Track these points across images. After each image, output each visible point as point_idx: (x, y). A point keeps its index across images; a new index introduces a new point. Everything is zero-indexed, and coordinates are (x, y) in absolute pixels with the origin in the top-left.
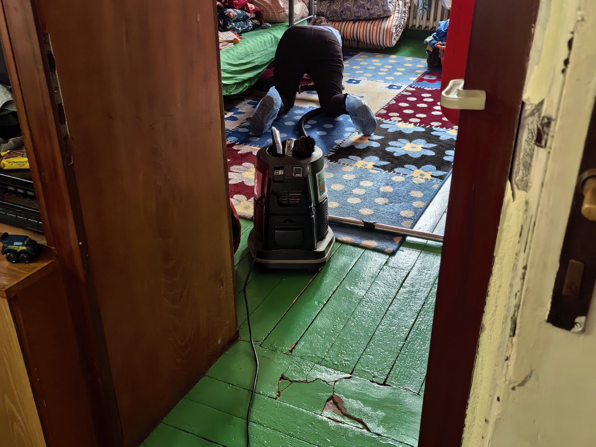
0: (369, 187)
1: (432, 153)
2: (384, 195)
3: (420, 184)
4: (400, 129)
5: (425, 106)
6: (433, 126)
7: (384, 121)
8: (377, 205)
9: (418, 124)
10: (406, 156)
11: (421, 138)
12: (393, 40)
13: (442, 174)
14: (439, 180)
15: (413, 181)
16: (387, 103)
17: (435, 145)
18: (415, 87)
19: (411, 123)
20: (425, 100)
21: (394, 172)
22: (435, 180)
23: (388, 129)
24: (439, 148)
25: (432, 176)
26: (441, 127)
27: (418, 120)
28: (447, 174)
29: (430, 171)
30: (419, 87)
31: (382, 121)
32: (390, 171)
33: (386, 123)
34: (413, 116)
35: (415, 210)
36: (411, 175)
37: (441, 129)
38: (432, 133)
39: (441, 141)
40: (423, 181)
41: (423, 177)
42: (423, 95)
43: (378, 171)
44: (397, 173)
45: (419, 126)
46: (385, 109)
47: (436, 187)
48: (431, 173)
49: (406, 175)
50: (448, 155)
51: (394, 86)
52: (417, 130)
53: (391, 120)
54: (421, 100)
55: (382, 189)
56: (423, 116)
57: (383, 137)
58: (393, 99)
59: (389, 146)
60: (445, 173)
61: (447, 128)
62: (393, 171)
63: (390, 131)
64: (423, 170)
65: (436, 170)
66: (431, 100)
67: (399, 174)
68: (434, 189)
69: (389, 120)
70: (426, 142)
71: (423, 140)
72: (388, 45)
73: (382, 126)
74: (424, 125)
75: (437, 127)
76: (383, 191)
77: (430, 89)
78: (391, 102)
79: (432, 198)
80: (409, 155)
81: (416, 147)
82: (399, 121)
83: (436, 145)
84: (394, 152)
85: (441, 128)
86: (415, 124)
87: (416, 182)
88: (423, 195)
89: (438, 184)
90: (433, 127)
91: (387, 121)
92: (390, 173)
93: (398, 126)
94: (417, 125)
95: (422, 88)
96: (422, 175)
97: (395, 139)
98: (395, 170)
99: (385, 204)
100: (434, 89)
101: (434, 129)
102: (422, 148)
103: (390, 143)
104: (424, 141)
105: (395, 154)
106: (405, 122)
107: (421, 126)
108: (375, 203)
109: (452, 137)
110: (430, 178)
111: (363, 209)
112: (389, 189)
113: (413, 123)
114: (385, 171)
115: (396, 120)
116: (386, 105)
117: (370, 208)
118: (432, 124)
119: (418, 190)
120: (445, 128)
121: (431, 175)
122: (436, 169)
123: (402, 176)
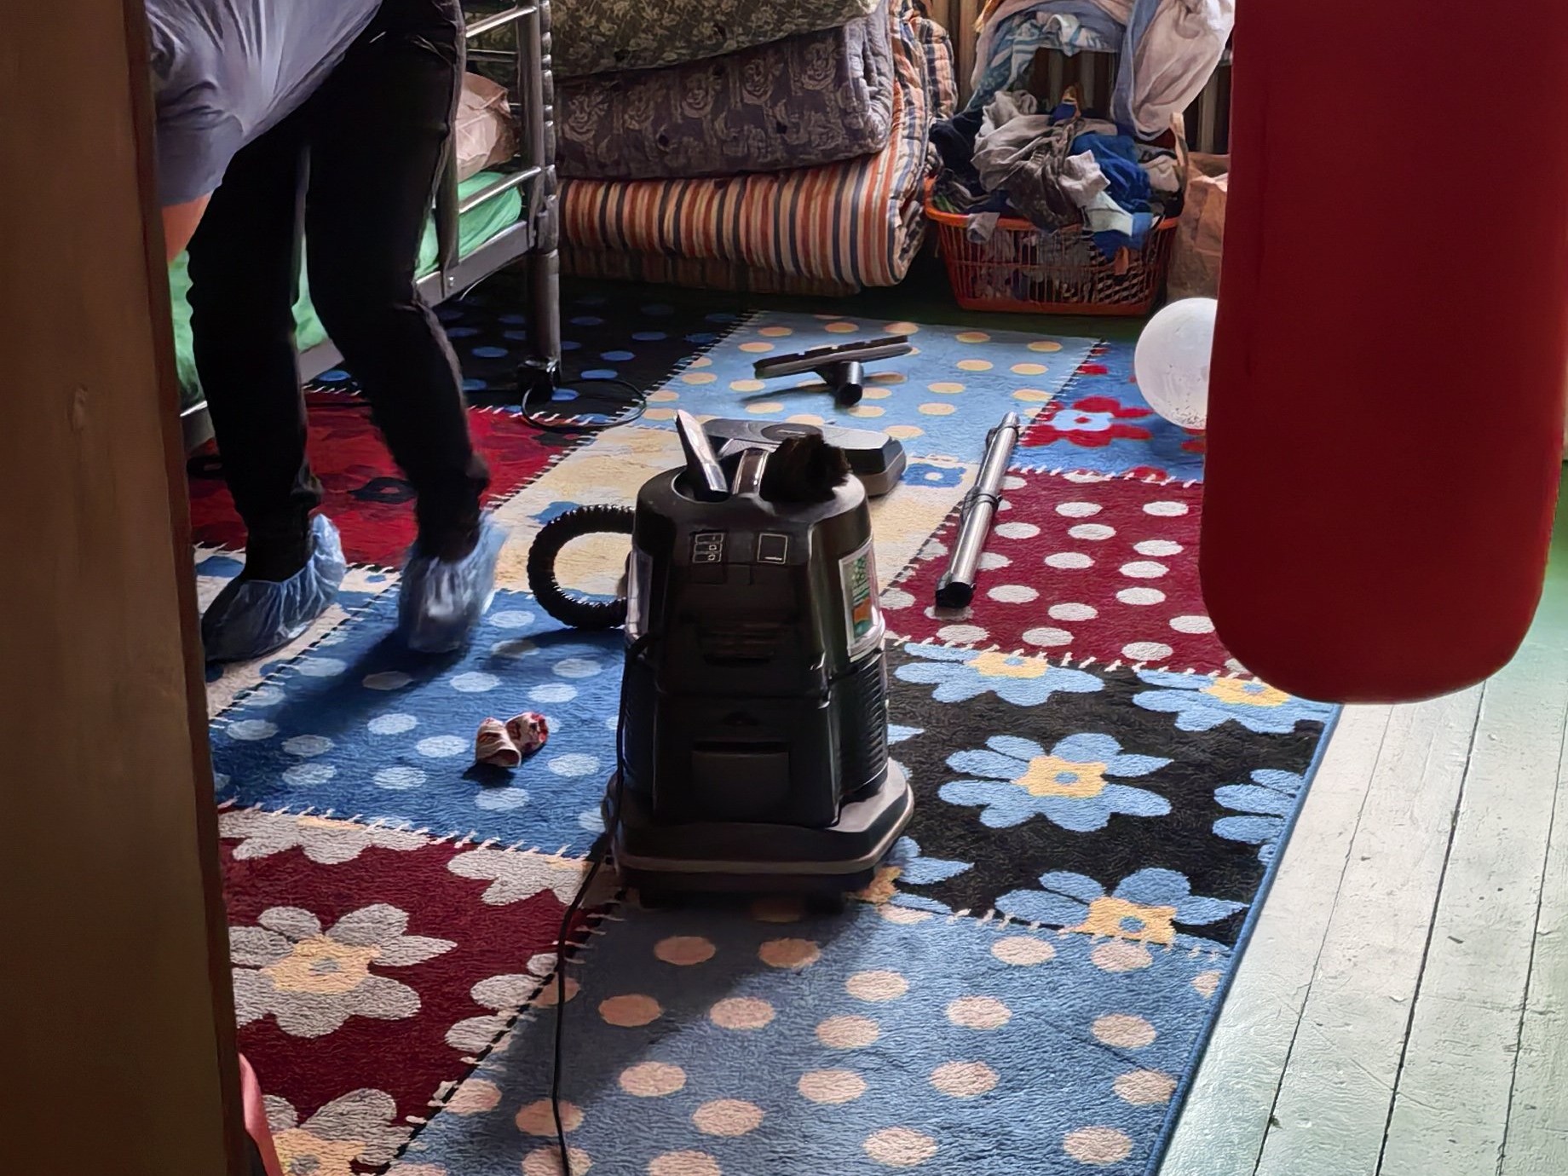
0: (895, 1005)
1: (1152, 805)
2: (972, 1046)
3: (1129, 976)
4: (993, 687)
5: (1082, 561)
6: (1135, 661)
7: (912, 649)
8: (946, 1102)
9: (1068, 657)
10: (1039, 823)
11: (1092, 728)
12: (896, 256)
13: (1223, 915)
14: (1217, 948)
15: (1096, 961)
16: (911, 554)
17: (1162, 762)
18: (1024, 471)
19: (1032, 650)
20: (1076, 532)
21: (999, 915)
22: (1197, 945)
23: (936, 685)
24: (1187, 777)
25: (1179, 927)
26: (1175, 663)
27: (1065, 637)
28: (1244, 912)
29: (1166, 900)
30: (1039, 471)
31: (901, 646)
32: (978, 913)
33: (918, 659)
34: (1035, 614)
35: (1130, 1119)
36: (1078, 929)
37: (1176, 679)
38: (1138, 699)
39: (1185, 737)
40: (1140, 958)
41: (1135, 936)
42: (1066, 509)
43: (924, 916)
44: (1013, 920)
45: (1073, 665)
46: (908, 587)
47: (1205, 984)
48: (1171, 912)
49: (1056, 927)
50: (1231, 812)
51: (929, 468)
52: (1068, 687)
53: (939, 642)
54: (1058, 534)
55: (956, 1013)
56: (1083, 612)
57: (921, 731)
58: (933, 535)
59: (951, 775)
60: (1238, 906)
61: (1202, 670)
62: (991, 912)
63: (943, 694)
64: (1132, 897)
65: (1192, 893)
66: (1105, 532)
67: (1022, 923)
68: (1198, 997)
69: (931, 639)
70: (1117, 747)
71: (1102, 737)
72: (879, 280)
73: (906, 673)
74: (1092, 659)
75: (1152, 665)
76: (961, 1022)
77: (1089, 478)
78: (928, 549)
79: (1197, 1046)
80: (1056, 818)
81: (1075, 778)
82: (980, 646)
83: (1168, 761)
84: (982, 807)
85: (1172, 669)
86: (1054, 655)
87: (1111, 966)
88: (1154, 1034)
89: (1211, 967)
90: (1136, 668)
91: (924, 647)
92: (979, 923)
93: (976, 670)
94: (1065, 662)
95: (1053, 473)
96: (1133, 924)
97: (976, 740)
98: (1002, 902)
99: (986, 1098)
100: (1108, 478)
101: (1146, 676)
102: (1106, 777)
103: (956, 761)
104: (1106, 744)
105: (989, 819)
106: (1007, 647)
107: (1083, 665)
108: (933, 1093)
109: (1233, 716)
110: (1169, 935)
111: (884, 1133)
112: (989, 1013)
113: (1042, 654)
114: (955, 909)
115: (961, 639)
116: (906, 568)
117: (912, 1122)
118: (1130, 650)
119: (1124, 1008)
120: (1191, 671)
121: (1174, 923)
122: (1187, 885)
123: (1040, 936)
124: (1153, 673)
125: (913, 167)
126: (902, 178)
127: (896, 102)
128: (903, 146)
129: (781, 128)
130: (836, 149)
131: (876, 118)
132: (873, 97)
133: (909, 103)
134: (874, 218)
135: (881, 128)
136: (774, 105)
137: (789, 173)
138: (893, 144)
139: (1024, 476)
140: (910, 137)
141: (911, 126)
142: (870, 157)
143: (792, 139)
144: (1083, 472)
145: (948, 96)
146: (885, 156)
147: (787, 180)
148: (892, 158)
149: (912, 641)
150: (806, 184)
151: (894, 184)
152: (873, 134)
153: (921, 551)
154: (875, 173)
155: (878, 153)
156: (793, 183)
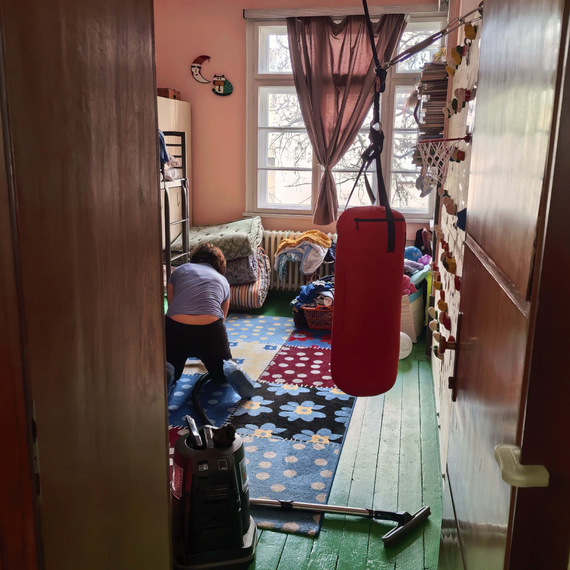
0: (274, 459)
1: (322, 415)
2: (291, 466)
3: (321, 451)
4: (288, 392)
5: (303, 365)
6: (316, 386)
7: (270, 384)
8: (287, 479)
9: (302, 385)
10: (300, 420)
11: (308, 400)
12: (260, 302)
13: (338, 438)
14: (338, 444)
15: (314, 448)
16: (268, 364)
17: (323, 407)
18: (289, 346)
19: (295, 384)
20: (301, 359)
21: (294, 439)
22: (334, 444)
23: (276, 392)
24: (329, 409)
25: (330, 440)
26: (324, 386)
27: (301, 381)
28: (343, 437)
29: (327, 435)
30: (292, 346)
31: (268, 384)
32: (289, 439)
33: (272, 386)
34: (294, 376)
35: (324, 480)
36: (310, 442)
37: (324, 389)
38: (317, 393)
39: (328, 401)
40: (323, 447)
41: (321, 442)
42: (299, 354)
43: (278, 440)
44: (296, 440)
45: (303, 387)
46: (268, 371)
47: (336, 452)
48: (328, 437)
49: (305, 441)
50: (338, 417)
51: (270, 346)
52: (302, 391)
53: (275, 383)
54: (297, 359)
55: (287, 460)
56: (304, 376)
57: (274, 401)
58: (272, 360)
59: (281, 411)
60: (341, 436)
61: (329, 387)
62: (292, 439)
63: (278, 394)
64: (320, 434)
65: (332, 433)
66: (307, 359)
67: (298, 441)
68: (335, 455)
69: (274, 382)
70: (314, 404)
71: (310, 402)
72: (256, 307)
73: (269, 389)
74: (307, 385)
75: (319, 386)
76: (288, 462)
77: (302, 348)
78: (271, 363)
79: (336, 465)
80: (303, 419)
81: (306, 410)
82: (284, 383)
83: (324, 406)
84: (288, 417)
85: (323, 387)
86: (299, 385)
87: (317, 449)
88: (327, 463)
89: (337, 448)
90: (316, 387)
91: (272, 384)
92: (289, 441)
93: (284, 388)
94: (301, 386)
95: (295, 347)
96: (320, 440)
97: (285, 403)
98: (294, 437)
99: (295, 477)
100: (307, 347)
101: (318, 389)
102: (312, 410)
103: (282, 407)
104: (311, 403)
105: (289, 419)
106: (290, 383)
107: (305, 387)
108: (283, 476)
109: (336, 397)
110: (328, 442)
111: (274, 485)
112: (294, 459)
113: (297, 385)
114: (284, 438)
115: (280, 382)
116: (267, 367)
117: (280, 483)
118: (315, 383)
119: (321, 457)
120: (327, 387)
121: (329, 440)
122: (331, 432)
123: (302, 443)
124: (319, 388)
125: (263, 285)
126: (261, 286)
127: (259, 271)
128: (261, 280)
129: (236, 277)
130: (247, 281)
131: (255, 274)
132: (255, 270)
133: (262, 271)
134: (256, 295)
135: (256, 276)
136: (234, 272)
137: (237, 285)
138: (259, 280)
139: (289, 347)
140: (262, 278)
141: (262, 276)
142: (254, 282)
143: (238, 278)
144: (301, 346)
145: (269, 270)
146: (257, 282)
147: (237, 286)
148: (258, 283)
149: (270, 382)
150: (241, 287)
151: (259, 288)
152: (255, 277)
153: (270, 363)
154: (256, 285)
155: (255, 282)
156: (238, 287)
